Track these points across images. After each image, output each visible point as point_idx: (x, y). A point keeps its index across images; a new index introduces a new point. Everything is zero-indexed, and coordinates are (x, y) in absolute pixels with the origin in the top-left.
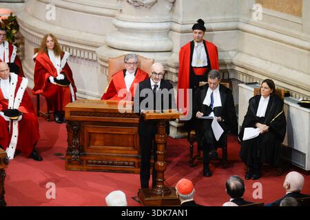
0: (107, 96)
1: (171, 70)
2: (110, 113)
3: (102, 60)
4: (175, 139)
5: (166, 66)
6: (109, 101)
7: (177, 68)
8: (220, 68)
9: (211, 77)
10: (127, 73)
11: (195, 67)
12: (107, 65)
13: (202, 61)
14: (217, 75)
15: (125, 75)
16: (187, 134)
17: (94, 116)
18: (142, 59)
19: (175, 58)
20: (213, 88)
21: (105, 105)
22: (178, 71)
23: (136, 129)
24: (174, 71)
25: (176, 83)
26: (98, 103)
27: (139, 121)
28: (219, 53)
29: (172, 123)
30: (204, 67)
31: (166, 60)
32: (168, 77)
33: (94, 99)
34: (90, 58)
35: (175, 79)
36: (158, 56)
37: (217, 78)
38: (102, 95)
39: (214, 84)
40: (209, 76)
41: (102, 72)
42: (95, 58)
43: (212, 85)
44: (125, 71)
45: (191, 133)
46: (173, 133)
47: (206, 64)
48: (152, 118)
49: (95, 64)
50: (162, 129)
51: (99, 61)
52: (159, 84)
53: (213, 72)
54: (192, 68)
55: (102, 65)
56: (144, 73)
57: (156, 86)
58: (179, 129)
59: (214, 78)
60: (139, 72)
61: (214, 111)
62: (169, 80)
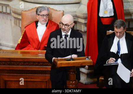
0: (20, 47)
1: (80, 20)
2: (24, 62)
3: (15, 13)
4: (85, 84)
5: (75, 16)
6: (22, 50)
7: (85, 18)
8: (126, 18)
9: (116, 27)
10: (39, 24)
11: (102, 17)
12: (20, 17)
13: (109, 11)
14: (123, 24)
15: (37, 26)
16: (96, 80)
17: (9, 65)
18: (52, 11)
19: (83, 9)
20: (120, 37)
21: (18, 55)
22: (86, 22)
23: (48, 76)
24: (83, 21)
25: (85, 32)
26: (12, 52)
27: (51, 68)
28: (124, 4)
29: (83, 70)
30: (111, 17)
31: (75, 12)
32: (78, 27)
33: (9, 49)
34: (4, 11)
35: (84, 29)
36: (67, 8)
37: (122, 28)
38: (16, 45)
39: (120, 32)
40: (115, 25)
41: (16, 24)
42: (8, 11)
43: (118, 34)
44: (37, 22)
45: (100, 78)
46: (83, 79)
47: (113, 14)
48: (63, 66)
49: (9, 17)
50: (72, 76)
51: (13, 14)
52: (69, 34)
53: (118, 22)
54: (99, 18)
55: (15, 18)
56: (55, 24)
57: (66, 36)
58: (89, 75)
59: (120, 28)
60: (50, 23)
61: (121, 58)
62: (78, 30)
